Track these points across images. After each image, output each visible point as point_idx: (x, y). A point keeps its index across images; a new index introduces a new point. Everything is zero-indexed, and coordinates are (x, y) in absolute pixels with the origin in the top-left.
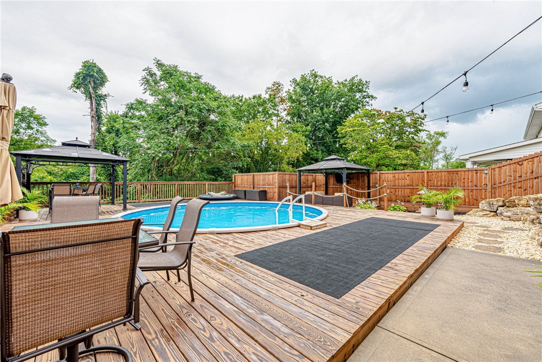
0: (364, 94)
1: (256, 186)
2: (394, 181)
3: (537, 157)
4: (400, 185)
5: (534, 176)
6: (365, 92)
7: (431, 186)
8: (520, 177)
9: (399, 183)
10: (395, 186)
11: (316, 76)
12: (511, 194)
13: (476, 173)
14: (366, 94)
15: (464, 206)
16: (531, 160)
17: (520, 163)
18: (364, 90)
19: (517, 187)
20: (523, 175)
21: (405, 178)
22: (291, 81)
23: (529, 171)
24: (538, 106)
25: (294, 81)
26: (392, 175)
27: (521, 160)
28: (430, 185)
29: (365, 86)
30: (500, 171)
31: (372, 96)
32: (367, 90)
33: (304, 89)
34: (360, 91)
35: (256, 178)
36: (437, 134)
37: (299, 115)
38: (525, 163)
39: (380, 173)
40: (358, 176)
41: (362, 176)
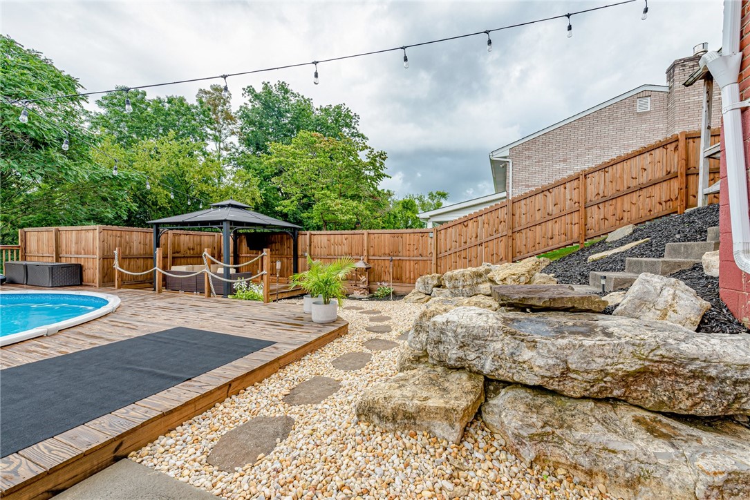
0: (353, 130)
1: (63, 254)
2: (329, 247)
3: (481, 216)
4: (336, 253)
5: (479, 242)
6: (354, 128)
7: (374, 255)
8: (465, 243)
9: (334, 251)
10: (330, 255)
11: (286, 91)
12: (456, 265)
13: (422, 237)
14: (355, 131)
15: (409, 285)
16: (474, 220)
17: (465, 224)
18: (353, 125)
19: (462, 257)
20: (468, 240)
21: (342, 242)
22: (244, 89)
23: (474, 236)
24: (494, 154)
25: (250, 90)
26: (326, 237)
27: (466, 219)
28: (372, 254)
29: (354, 121)
30: (446, 233)
31: (362, 136)
32: (356, 126)
33: (266, 105)
34: (348, 125)
35: (63, 236)
36: (439, 195)
37: (257, 144)
38: (470, 223)
39: (311, 235)
40: (282, 238)
41: (287, 239)
